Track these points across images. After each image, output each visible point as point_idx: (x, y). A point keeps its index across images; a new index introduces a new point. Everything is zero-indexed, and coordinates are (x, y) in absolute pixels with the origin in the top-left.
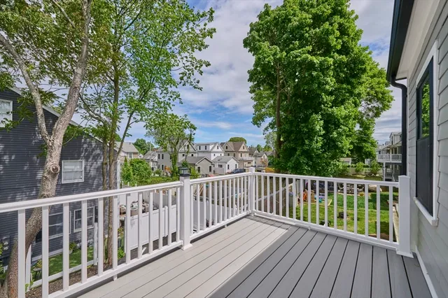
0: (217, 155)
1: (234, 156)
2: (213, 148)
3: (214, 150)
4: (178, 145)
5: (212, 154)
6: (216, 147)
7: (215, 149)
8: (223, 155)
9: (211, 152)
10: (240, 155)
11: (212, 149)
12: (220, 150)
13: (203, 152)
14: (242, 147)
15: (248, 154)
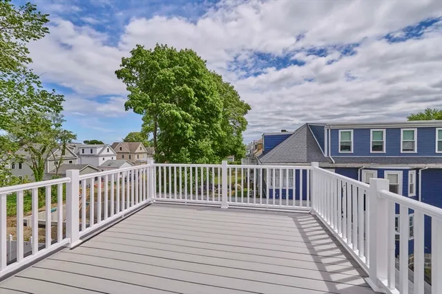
0: (106, 159)
1: (130, 158)
2: (102, 151)
3: (103, 154)
4: (45, 154)
5: (101, 159)
6: (106, 150)
7: (105, 152)
8: (115, 158)
9: (98, 156)
10: (136, 156)
11: (99, 153)
12: (111, 152)
13: (88, 156)
14: (139, 148)
15: (146, 155)
